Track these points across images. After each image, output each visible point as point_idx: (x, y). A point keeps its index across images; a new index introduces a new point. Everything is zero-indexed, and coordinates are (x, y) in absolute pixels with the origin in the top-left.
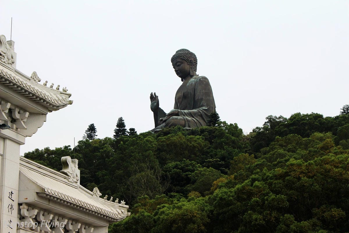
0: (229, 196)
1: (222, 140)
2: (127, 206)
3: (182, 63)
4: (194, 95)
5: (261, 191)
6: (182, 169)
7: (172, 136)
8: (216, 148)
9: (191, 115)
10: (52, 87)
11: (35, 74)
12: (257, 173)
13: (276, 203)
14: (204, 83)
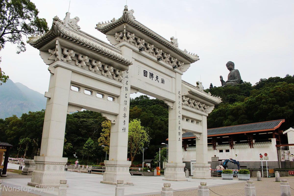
0: (253, 100)
1: (245, 87)
2: (221, 99)
3: (229, 66)
4: (234, 75)
5: (265, 98)
6: (233, 97)
7: (229, 87)
8: (243, 90)
9: (233, 81)
10: (192, 54)
11: (185, 50)
12: (263, 92)
13: (272, 101)
14: (237, 71)
